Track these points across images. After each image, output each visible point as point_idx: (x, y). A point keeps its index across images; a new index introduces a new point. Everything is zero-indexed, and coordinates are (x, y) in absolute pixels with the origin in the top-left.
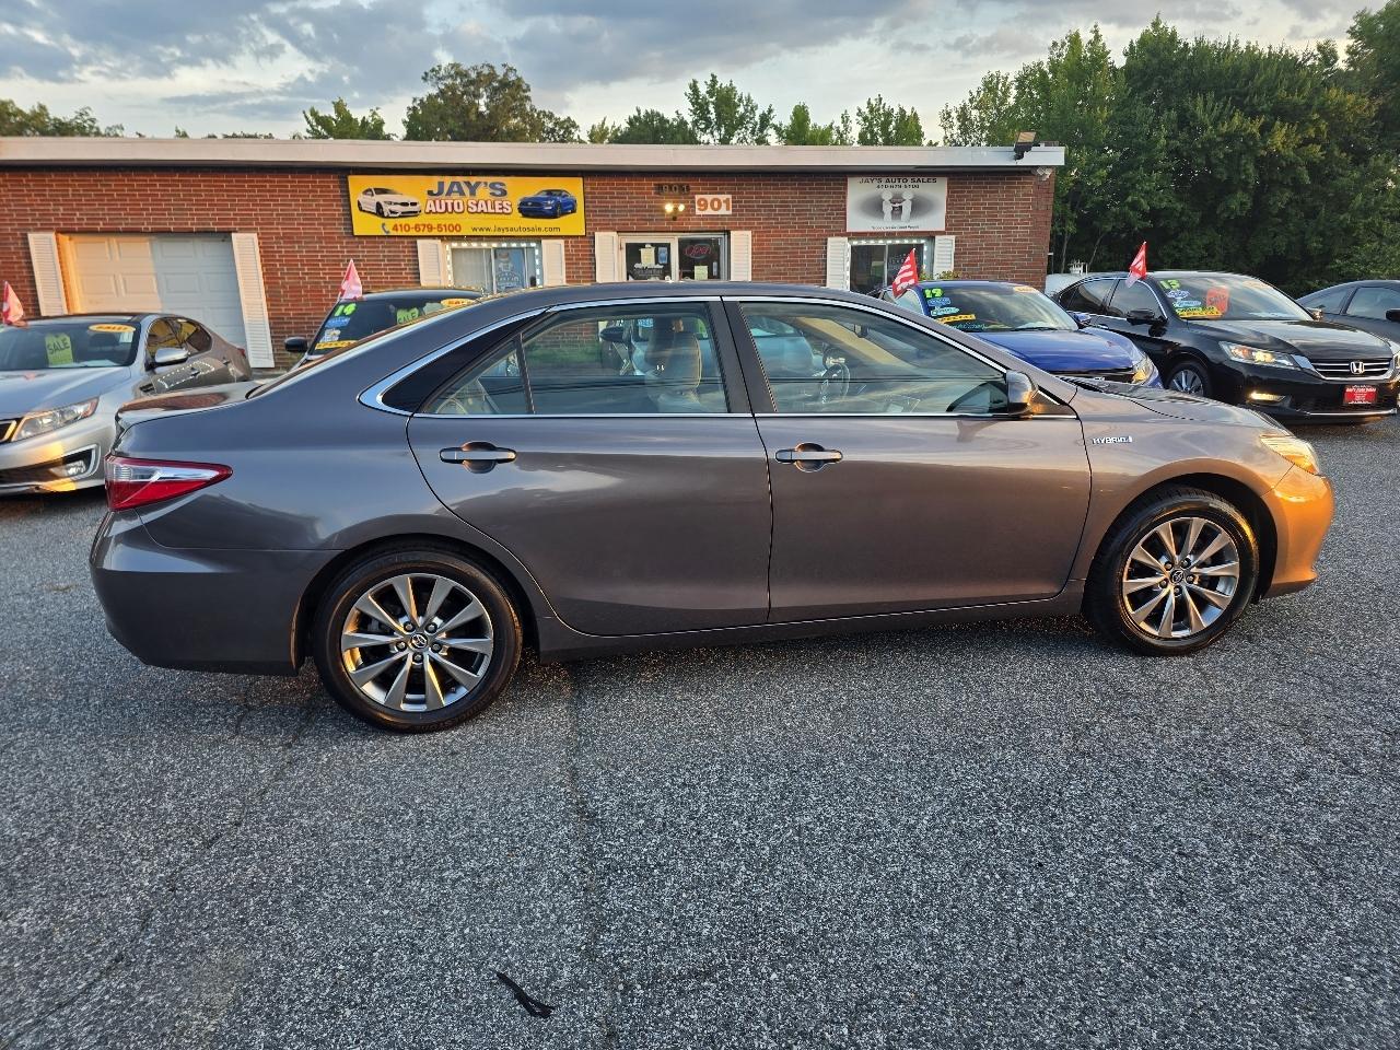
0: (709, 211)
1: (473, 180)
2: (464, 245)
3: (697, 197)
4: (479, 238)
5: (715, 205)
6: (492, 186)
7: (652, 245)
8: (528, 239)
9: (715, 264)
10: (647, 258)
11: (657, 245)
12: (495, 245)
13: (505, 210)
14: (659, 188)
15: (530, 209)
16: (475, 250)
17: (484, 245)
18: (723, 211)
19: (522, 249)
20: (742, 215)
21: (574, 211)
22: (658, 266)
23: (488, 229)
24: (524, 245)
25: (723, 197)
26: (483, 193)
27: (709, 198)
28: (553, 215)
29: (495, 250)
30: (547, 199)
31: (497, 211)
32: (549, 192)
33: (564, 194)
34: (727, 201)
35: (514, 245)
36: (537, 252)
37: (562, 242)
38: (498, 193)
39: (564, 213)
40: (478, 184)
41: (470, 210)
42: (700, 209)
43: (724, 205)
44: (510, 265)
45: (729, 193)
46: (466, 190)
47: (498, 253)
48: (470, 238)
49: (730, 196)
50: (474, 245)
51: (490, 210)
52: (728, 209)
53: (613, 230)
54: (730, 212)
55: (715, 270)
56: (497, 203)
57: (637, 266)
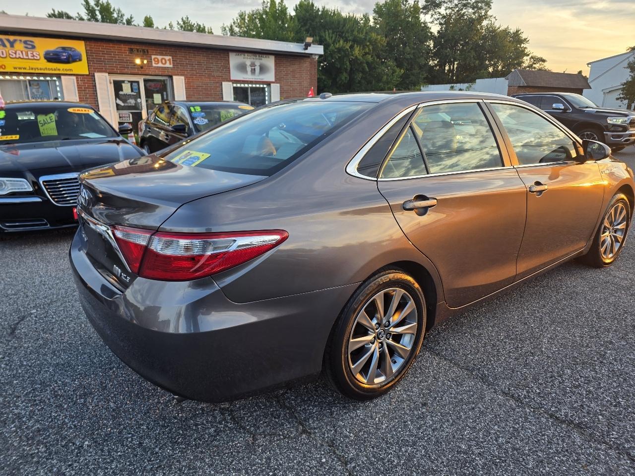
0: (160, 65)
1: (12, 38)
2: (8, 77)
3: (153, 57)
4: (18, 74)
5: (164, 62)
6: (25, 42)
7: (129, 81)
8: (51, 75)
9: (165, 93)
10: (126, 89)
11: (132, 82)
12: (28, 78)
13: (35, 58)
14: (131, 50)
15: (53, 57)
16: (15, 81)
17: (22, 78)
18: (168, 65)
19: (48, 81)
20: (178, 68)
21: (80, 60)
22: (133, 93)
23: (25, 68)
24: (48, 78)
25: (167, 58)
26: (19, 46)
27: (160, 57)
28: (67, 61)
29: (29, 81)
30: (63, 52)
31: (30, 57)
32: (64, 48)
33: (73, 49)
34: (169, 60)
35: (42, 78)
36: (57, 83)
37: (74, 78)
38: (30, 47)
39: (74, 61)
40: (15, 41)
41: (11, 56)
42: (155, 63)
43: (168, 62)
44: (40, 90)
45: (170, 56)
46: (8, 44)
47: (31, 82)
48: (11, 74)
49: (171, 57)
50: (15, 78)
51: (25, 57)
52: (170, 64)
53: (105, 72)
54: (171, 66)
55: (165, 96)
56: (29, 53)
57: (121, 93)
